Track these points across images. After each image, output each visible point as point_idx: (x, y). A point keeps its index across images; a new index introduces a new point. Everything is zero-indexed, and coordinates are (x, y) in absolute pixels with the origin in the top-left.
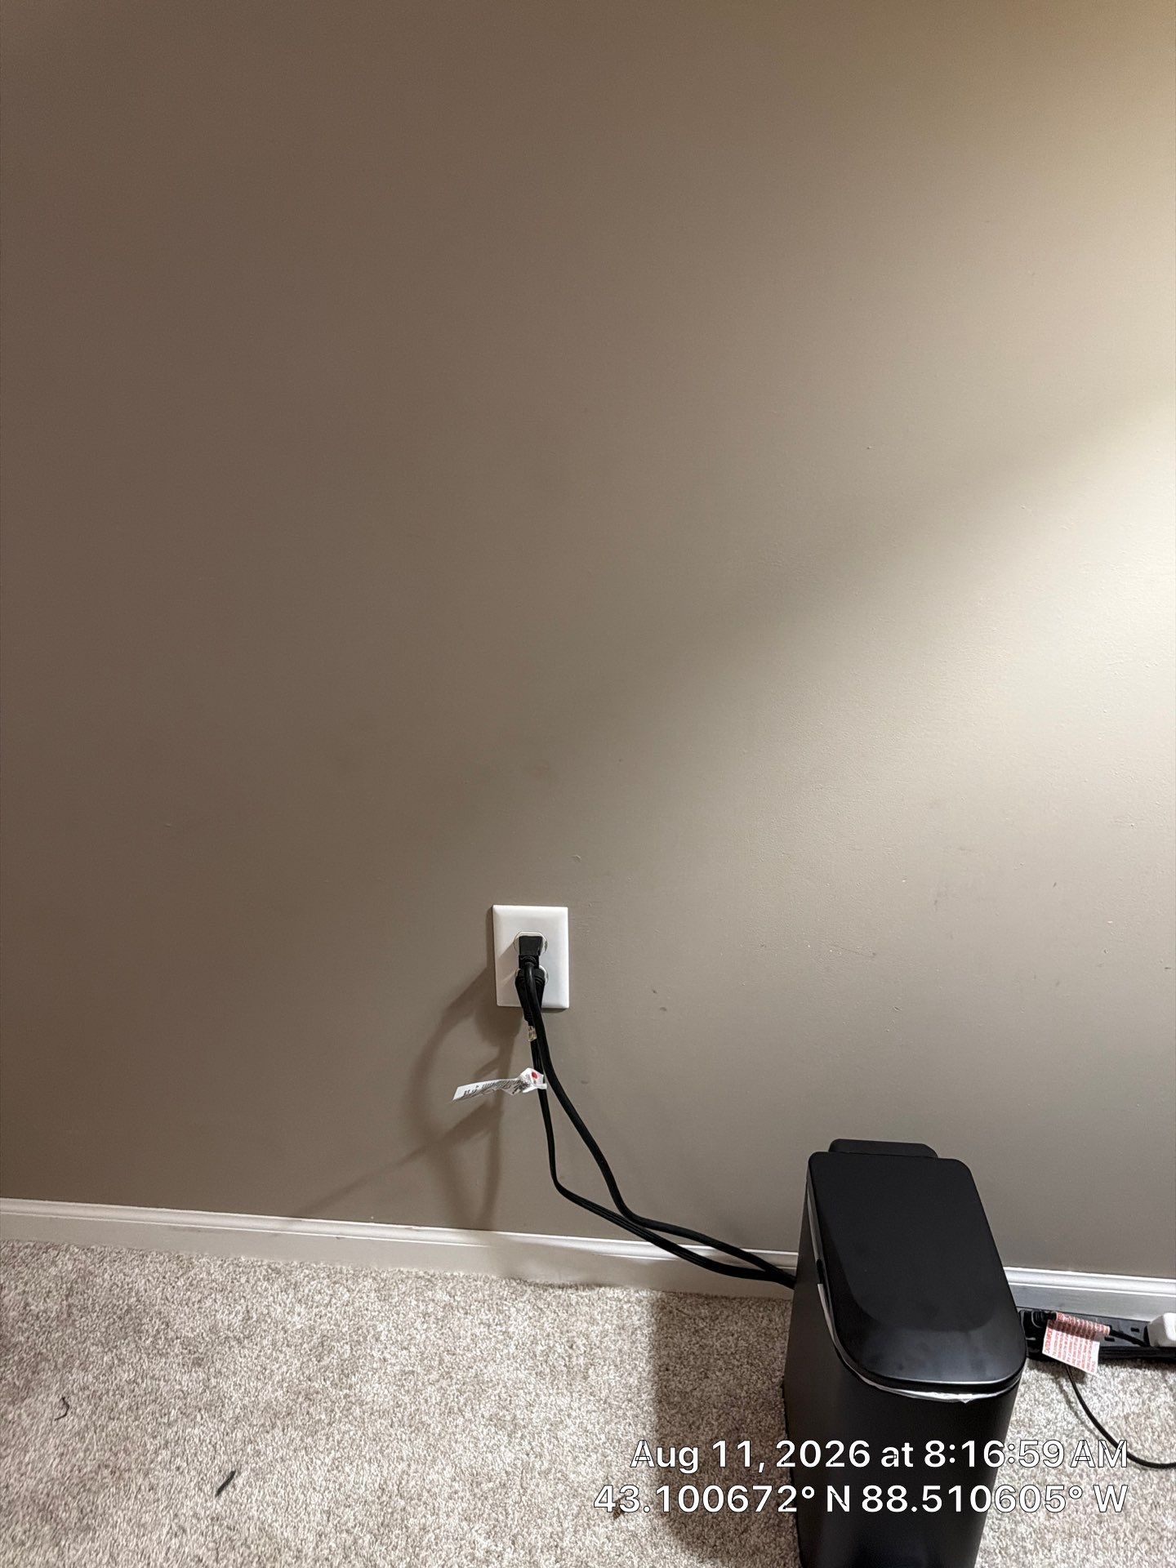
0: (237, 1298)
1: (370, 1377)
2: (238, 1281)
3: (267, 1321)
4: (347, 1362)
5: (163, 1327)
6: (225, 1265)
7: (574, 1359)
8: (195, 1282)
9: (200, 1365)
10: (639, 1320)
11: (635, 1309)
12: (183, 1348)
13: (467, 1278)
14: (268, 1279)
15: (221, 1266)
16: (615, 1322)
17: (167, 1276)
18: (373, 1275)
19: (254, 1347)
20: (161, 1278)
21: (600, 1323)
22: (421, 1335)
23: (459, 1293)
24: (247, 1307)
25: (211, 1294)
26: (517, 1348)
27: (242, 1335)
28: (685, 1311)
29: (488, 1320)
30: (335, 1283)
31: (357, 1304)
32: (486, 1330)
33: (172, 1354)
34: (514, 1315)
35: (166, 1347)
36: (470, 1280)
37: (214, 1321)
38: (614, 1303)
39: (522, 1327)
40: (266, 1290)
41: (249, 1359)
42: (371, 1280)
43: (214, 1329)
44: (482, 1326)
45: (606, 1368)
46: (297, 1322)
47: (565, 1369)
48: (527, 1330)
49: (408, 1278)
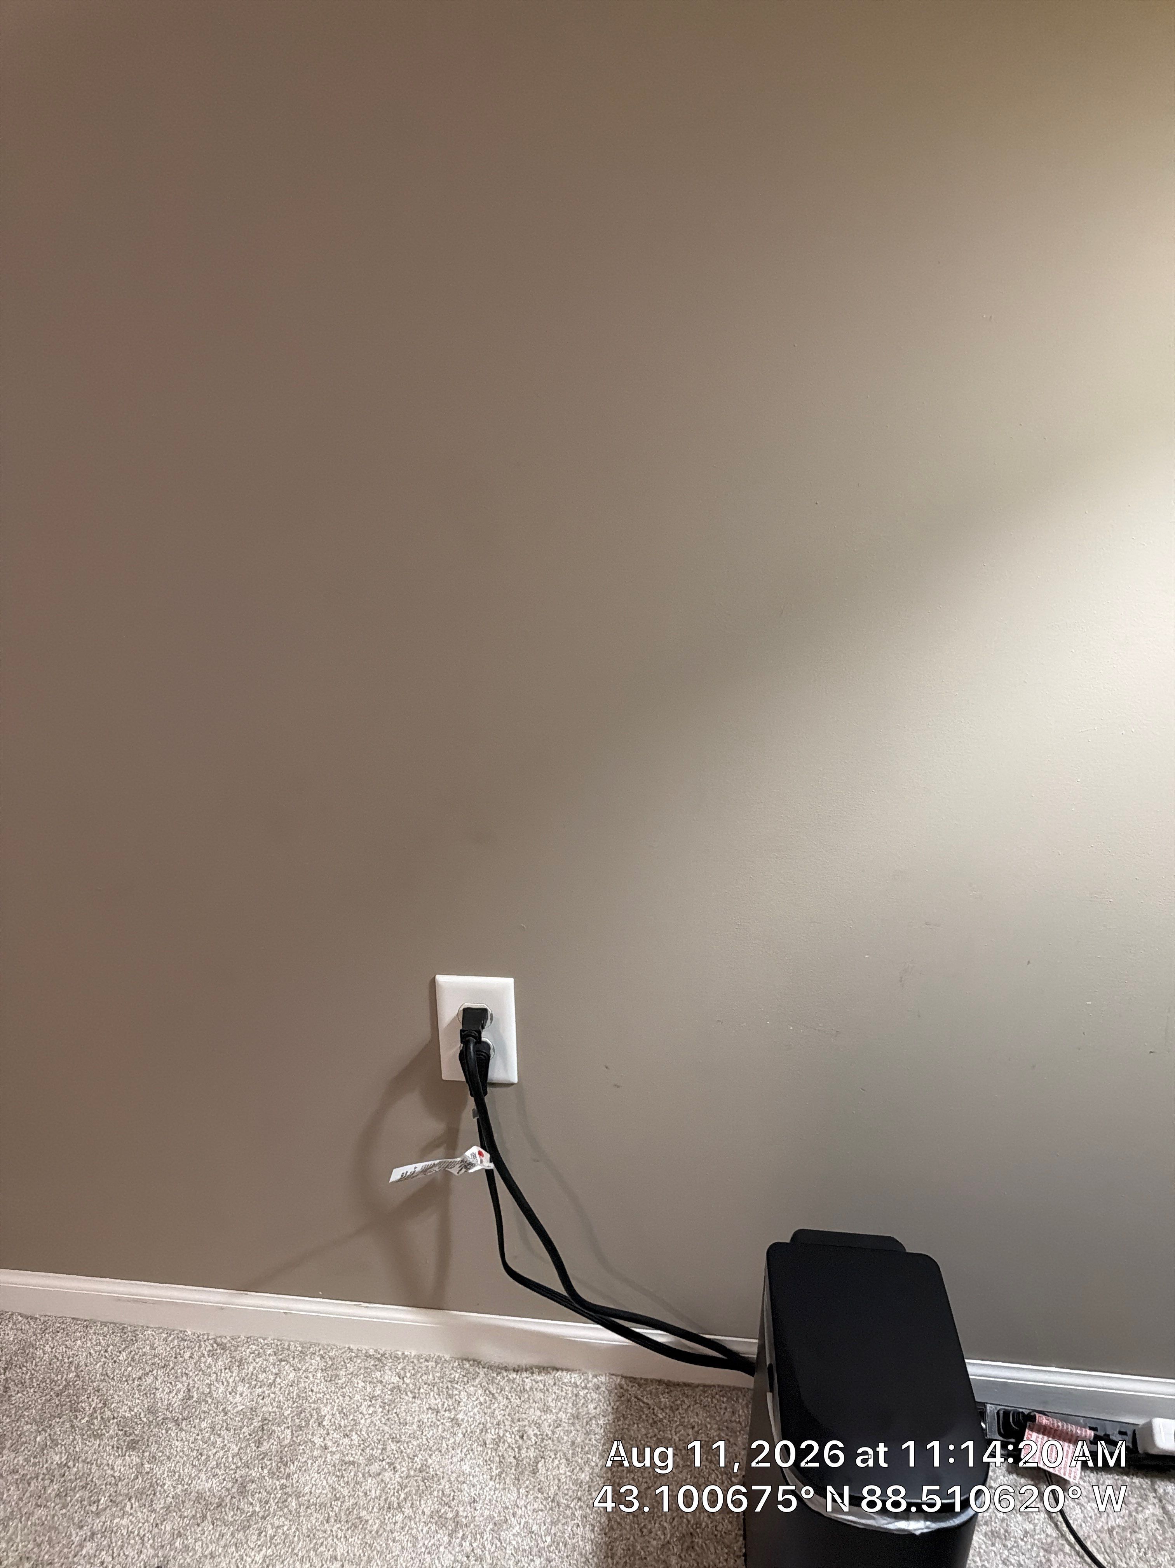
0: (179, 1374)
1: (309, 1465)
2: (181, 1357)
3: (207, 1401)
4: (286, 1449)
5: (100, 1405)
6: (170, 1338)
7: (523, 1451)
8: (136, 1357)
9: (134, 1448)
10: (595, 1408)
11: (592, 1397)
12: (119, 1430)
13: (418, 1357)
14: (213, 1355)
15: (165, 1340)
16: (570, 1410)
17: (109, 1350)
18: (322, 1352)
19: (193, 1429)
20: (102, 1352)
21: (554, 1411)
22: (366, 1419)
23: (408, 1375)
24: (188, 1385)
25: (153, 1370)
26: (464, 1436)
27: (181, 1417)
28: (645, 1400)
29: (437, 1404)
30: (281, 1361)
31: (302, 1385)
32: (434, 1416)
33: (107, 1435)
34: (464, 1400)
35: (102, 1427)
36: (421, 1360)
37: (152, 1401)
38: (570, 1389)
39: (472, 1414)
40: (209, 1367)
41: (186, 1443)
42: (318, 1359)
43: (152, 1410)
44: (430, 1411)
45: (556, 1462)
46: (240, 1402)
47: (514, 1462)
48: (477, 1417)
49: (357, 1357)
